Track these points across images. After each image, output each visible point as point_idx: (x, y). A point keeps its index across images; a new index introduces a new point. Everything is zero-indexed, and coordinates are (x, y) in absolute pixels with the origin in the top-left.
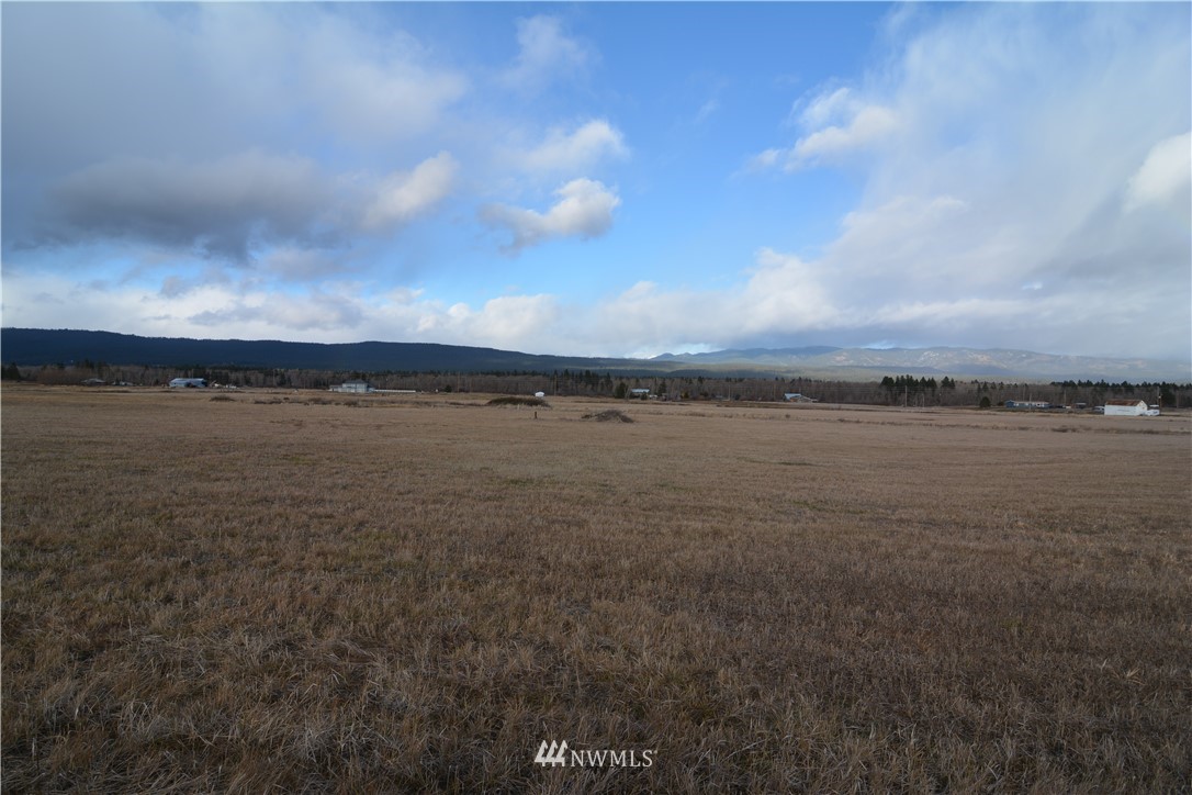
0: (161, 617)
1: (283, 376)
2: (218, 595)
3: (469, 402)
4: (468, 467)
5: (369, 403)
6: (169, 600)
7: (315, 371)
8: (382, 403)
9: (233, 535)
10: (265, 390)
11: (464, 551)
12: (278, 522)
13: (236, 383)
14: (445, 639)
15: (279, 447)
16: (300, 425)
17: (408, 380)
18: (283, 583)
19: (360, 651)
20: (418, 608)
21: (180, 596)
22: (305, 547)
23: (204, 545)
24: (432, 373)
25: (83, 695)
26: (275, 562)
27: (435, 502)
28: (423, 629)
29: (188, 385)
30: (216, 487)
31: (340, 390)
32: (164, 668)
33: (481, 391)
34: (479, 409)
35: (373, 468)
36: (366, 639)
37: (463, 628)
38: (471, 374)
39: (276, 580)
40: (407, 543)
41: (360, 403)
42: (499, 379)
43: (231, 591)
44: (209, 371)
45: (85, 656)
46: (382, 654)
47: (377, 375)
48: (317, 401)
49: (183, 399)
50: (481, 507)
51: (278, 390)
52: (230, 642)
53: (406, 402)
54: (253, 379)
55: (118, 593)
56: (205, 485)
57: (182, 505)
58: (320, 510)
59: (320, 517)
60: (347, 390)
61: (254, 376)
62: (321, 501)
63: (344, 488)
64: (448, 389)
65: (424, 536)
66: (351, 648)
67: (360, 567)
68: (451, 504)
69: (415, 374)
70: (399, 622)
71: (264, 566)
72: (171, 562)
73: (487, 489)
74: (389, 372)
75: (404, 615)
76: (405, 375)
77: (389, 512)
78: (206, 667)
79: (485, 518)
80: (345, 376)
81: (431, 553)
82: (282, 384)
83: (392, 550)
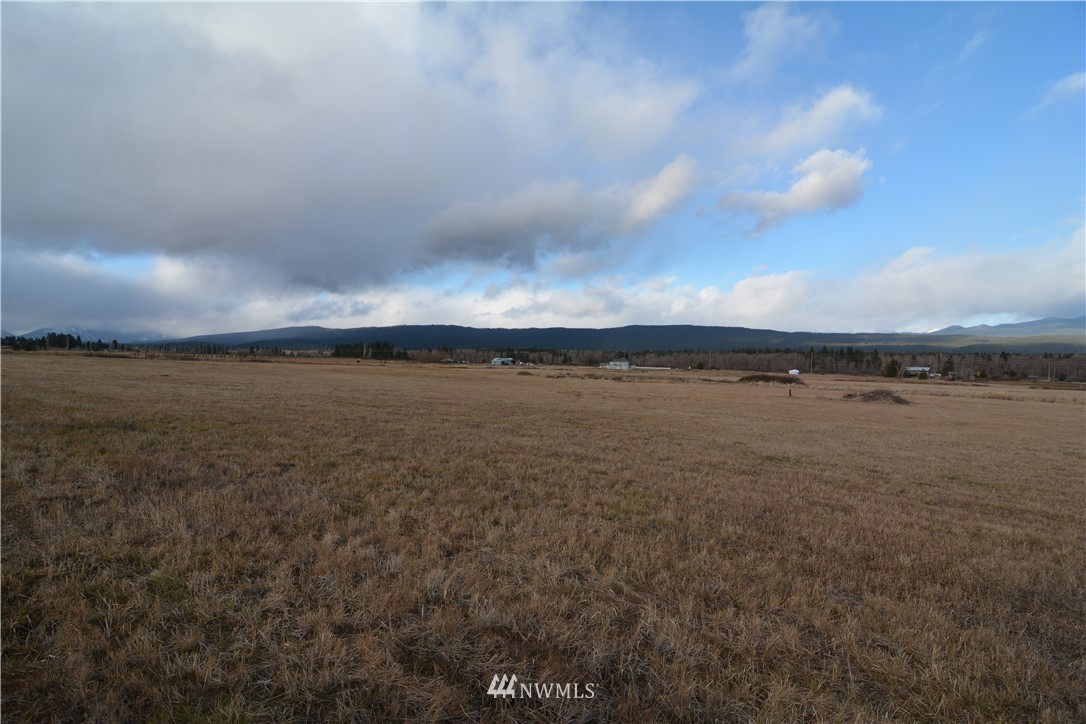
0: (492, 535)
1: (566, 356)
2: (527, 526)
3: (721, 379)
4: (722, 440)
5: (631, 379)
6: (496, 523)
7: (588, 352)
8: (642, 378)
9: (536, 480)
10: (553, 367)
11: (722, 519)
12: (566, 473)
13: (534, 362)
14: (707, 599)
15: (564, 412)
16: (579, 395)
17: (663, 359)
18: (571, 523)
19: (633, 593)
20: (680, 565)
21: (503, 521)
22: (587, 496)
23: (518, 486)
24: (685, 351)
25: (448, 582)
26: (565, 506)
27: (691, 470)
28: (686, 586)
29: (503, 363)
30: (523, 441)
31: (608, 367)
32: (496, 573)
33: (732, 369)
34: (730, 385)
35: (636, 435)
36: (637, 583)
37: (724, 592)
38: (722, 352)
39: (567, 520)
40: (668, 504)
41: (624, 378)
42: (750, 357)
43: (536, 523)
44: (516, 352)
45: (449, 554)
46: (652, 600)
47: (638, 354)
48: (591, 376)
49: (500, 373)
50: (737, 480)
51: (562, 367)
52: (537, 563)
53: (662, 378)
54: (545, 358)
55: (466, 513)
56: (516, 438)
57: (502, 453)
58: (596, 467)
59: (597, 473)
60: (614, 367)
61: (547, 356)
62: (598, 459)
63: (615, 450)
64: (700, 367)
65: (683, 500)
66: (626, 589)
67: (630, 519)
68: (707, 474)
69: (670, 352)
70: (664, 574)
71: (558, 508)
72: (498, 495)
73: (742, 463)
74: (648, 352)
75: (669, 569)
76: (660, 353)
77: (652, 474)
78: (522, 579)
79: (741, 491)
80: (612, 355)
81: (691, 517)
82: (565, 362)
83: (656, 509)
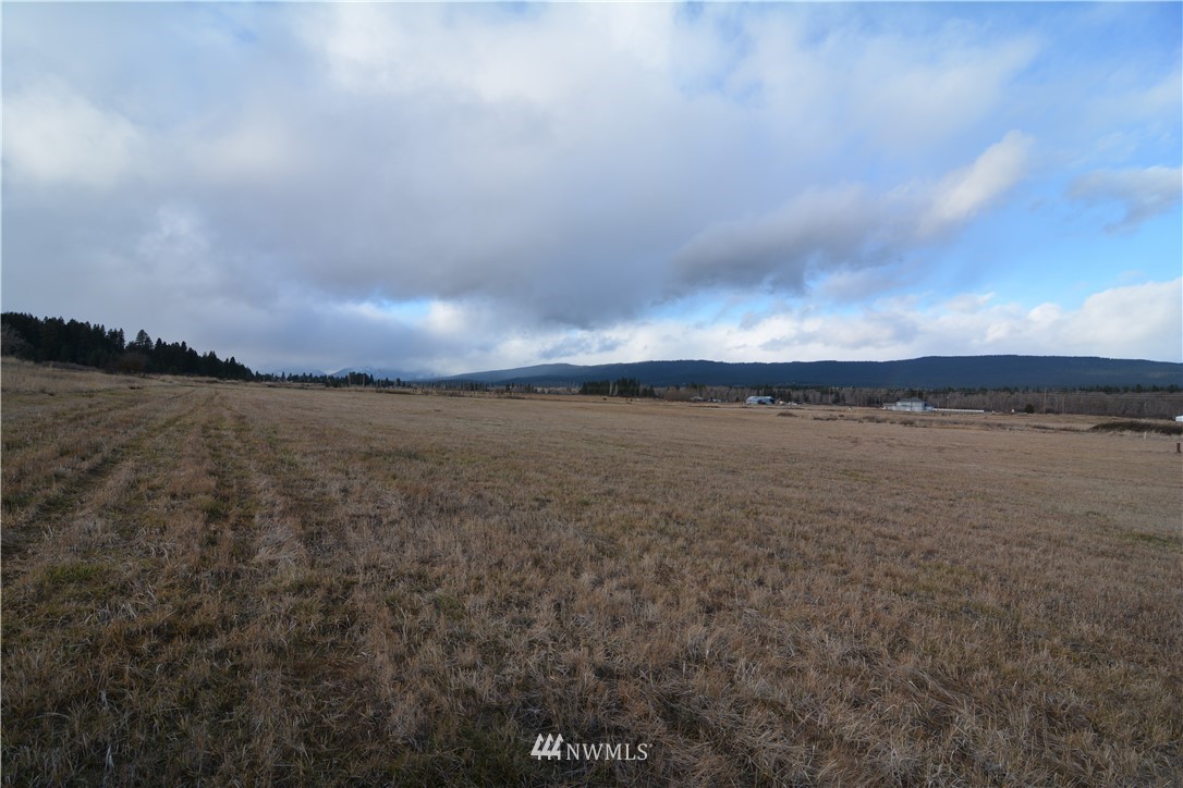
0: (757, 596)
1: (837, 394)
2: (799, 590)
3: (1063, 426)
4: (1067, 508)
5: (927, 424)
6: (760, 582)
7: (867, 389)
8: (942, 423)
9: (806, 539)
10: (822, 407)
11: (1071, 613)
12: (844, 534)
13: (797, 401)
14: (1050, 714)
15: (838, 461)
16: (856, 442)
17: (974, 399)
18: (854, 593)
19: (941, 690)
20: (1009, 665)
21: (769, 582)
22: (873, 564)
23: (784, 543)
24: (1006, 389)
25: (710, 641)
26: (845, 572)
27: (1020, 544)
28: (1019, 693)
29: (760, 402)
30: (789, 492)
31: (894, 408)
32: (764, 641)
33: (1079, 413)
34: (1075, 436)
35: (937, 493)
36: (946, 679)
37: (1076, 710)
38: (1065, 390)
39: (848, 590)
40: (988, 585)
41: (917, 422)
42: (1109, 398)
43: (809, 588)
44: (775, 390)
45: (709, 611)
46: (969, 703)
47: (936, 393)
48: (871, 419)
49: (757, 414)
50: (1094, 563)
51: (834, 407)
52: (813, 634)
53: (972, 423)
54: (811, 397)
55: (726, 568)
56: (779, 489)
57: (764, 505)
58: (884, 530)
59: (885, 537)
60: (902, 409)
61: (814, 394)
62: (884, 521)
63: (907, 511)
64: (1030, 410)
65: (1010, 582)
66: (931, 684)
67: (933, 598)
68: (1045, 551)
69: (984, 391)
70: (985, 673)
71: (835, 574)
72: (761, 551)
73: (1099, 541)
74: (951, 390)
75: (991, 668)
76: (969, 392)
77: (961, 545)
78: (795, 651)
79: (1100, 578)
80: (899, 394)
81: (1023, 605)
82: (836, 402)
83: (970, 589)
